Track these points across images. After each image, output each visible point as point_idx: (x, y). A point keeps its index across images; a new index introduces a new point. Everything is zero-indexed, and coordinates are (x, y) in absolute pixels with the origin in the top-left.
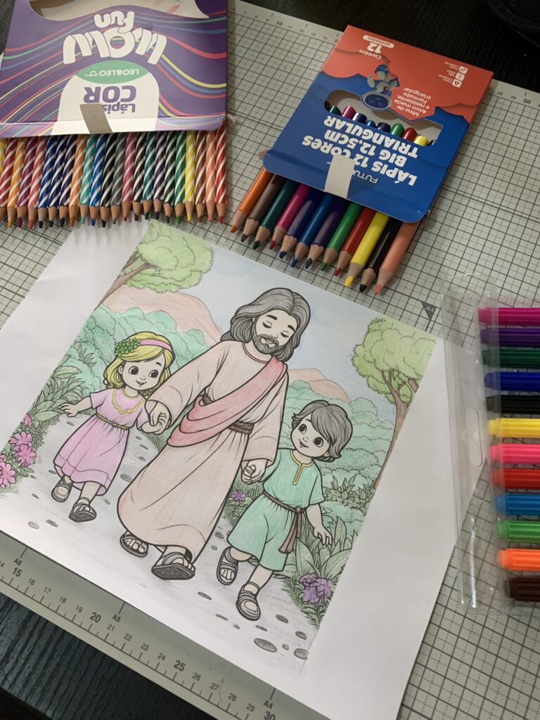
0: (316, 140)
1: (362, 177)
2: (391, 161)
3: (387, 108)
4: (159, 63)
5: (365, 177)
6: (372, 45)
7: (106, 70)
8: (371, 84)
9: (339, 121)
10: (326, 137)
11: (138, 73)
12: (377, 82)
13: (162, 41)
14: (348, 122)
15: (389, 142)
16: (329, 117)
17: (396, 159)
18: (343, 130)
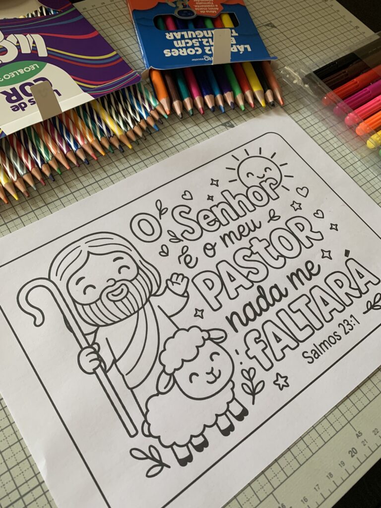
3: (195, 15)
9: (174, 34)
12: (175, 3)
16: (167, 34)
18: (183, 37)
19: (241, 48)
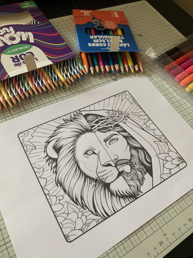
3: (105, 28)
6: (85, 13)
8: (95, 23)
18: (98, 38)
19: (125, 45)
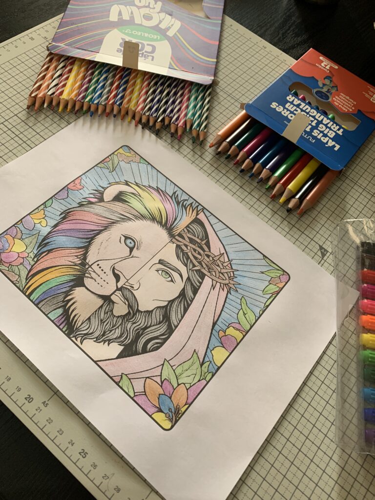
0: (280, 106)
1: (305, 136)
2: (325, 132)
3: (329, 100)
4: (174, 36)
5: (307, 136)
6: (324, 63)
7: (137, 31)
8: (321, 86)
9: (296, 100)
10: (287, 106)
11: (159, 38)
12: (324, 85)
13: (177, 25)
14: (302, 102)
15: (326, 121)
16: (290, 96)
17: (328, 132)
18: (298, 106)
